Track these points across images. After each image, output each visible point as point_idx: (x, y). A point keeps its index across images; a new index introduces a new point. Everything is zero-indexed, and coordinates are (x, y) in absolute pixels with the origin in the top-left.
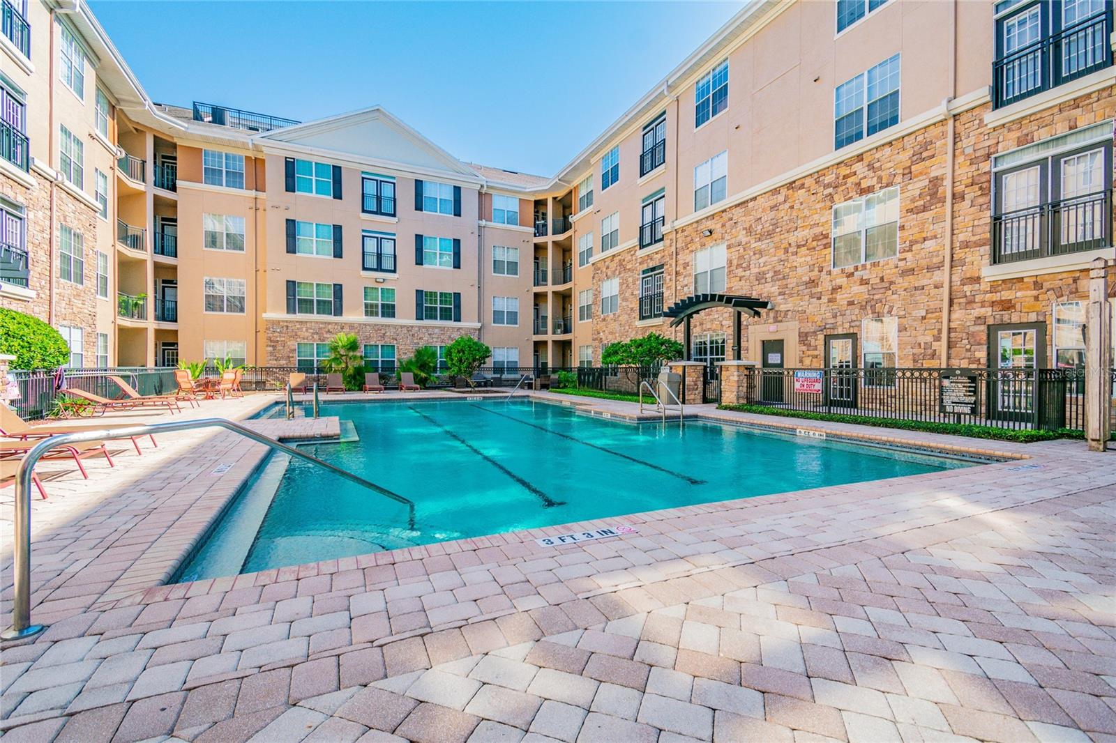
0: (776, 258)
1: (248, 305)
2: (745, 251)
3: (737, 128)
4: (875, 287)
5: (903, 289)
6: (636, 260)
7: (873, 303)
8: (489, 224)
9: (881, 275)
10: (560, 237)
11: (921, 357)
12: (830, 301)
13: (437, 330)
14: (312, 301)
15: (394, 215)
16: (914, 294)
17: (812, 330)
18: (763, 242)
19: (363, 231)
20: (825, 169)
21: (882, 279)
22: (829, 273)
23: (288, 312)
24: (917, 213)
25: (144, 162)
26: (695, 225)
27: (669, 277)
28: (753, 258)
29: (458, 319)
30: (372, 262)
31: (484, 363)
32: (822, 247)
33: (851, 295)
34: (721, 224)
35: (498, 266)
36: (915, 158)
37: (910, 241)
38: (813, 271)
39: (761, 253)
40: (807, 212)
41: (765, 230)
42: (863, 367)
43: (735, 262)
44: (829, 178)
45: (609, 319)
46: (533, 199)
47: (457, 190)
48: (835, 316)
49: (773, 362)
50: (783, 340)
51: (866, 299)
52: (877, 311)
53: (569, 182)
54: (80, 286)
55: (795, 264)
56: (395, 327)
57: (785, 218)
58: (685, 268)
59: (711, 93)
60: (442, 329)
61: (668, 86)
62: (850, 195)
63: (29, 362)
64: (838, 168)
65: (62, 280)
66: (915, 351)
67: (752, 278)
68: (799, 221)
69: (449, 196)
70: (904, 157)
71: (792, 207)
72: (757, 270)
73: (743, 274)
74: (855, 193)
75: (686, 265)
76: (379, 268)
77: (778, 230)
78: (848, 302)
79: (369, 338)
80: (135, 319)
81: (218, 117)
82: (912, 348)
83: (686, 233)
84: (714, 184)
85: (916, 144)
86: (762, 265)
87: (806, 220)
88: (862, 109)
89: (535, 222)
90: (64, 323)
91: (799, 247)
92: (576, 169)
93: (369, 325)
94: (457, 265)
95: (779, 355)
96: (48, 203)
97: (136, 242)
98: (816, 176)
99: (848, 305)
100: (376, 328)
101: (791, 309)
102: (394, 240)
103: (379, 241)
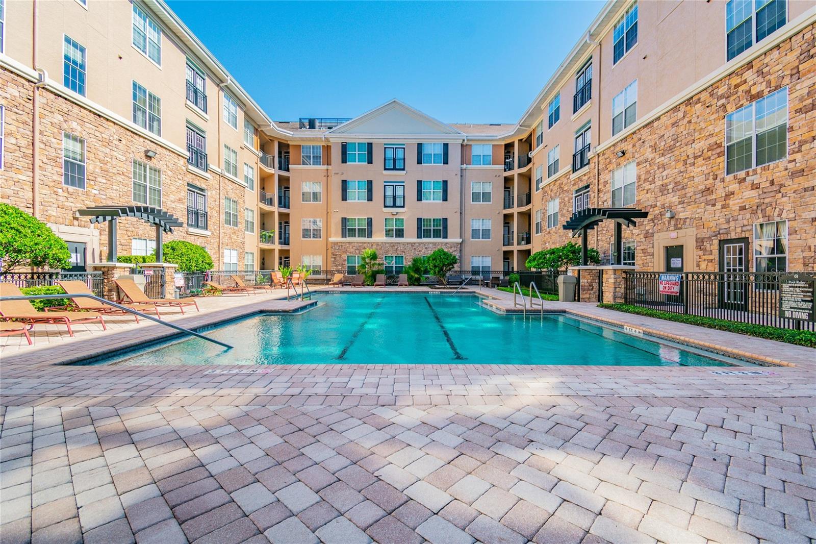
0: (677, 170)
1: (323, 233)
2: (651, 166)
3: (644, 58)
4: (765, 191)
5: (793, 191)
6: (571, 182)
7: (764, 207)
8: (469, 167)
9: (771, 179)
10: (524, 170)
11: (811, 260)
12: (723, 207)
13: (431, 245)
14: (355, 229)
15: (404, 169)
16: (804, 195)
17: (707, 236)
18: (666, 157)
19: (385, 182)
20: (718, 81)
21: (772, 183)
22: (723, 180)
23: (342, 237)
24: (806, 113)
25: (274, 157)
26: (612, 148)
27: (593, 194)
28: (657, 172)
29: (445, 237)
30: (390, 202)
31: (453, 268)
32: (716, 156)
33: (742, 200)
34: (632, 144)
35: (476, 197)
36: (803, 56)
37: (800, 142)
38: (708, 179)
39: (664, 167)
40: (703, 125)
41: (668, 145)
42: (754, 271)
43: (643, 177)
44: (722, 90)
45: (552, 232)
46: (503, 143)
47: (446, 146)
48: (728, 222)
49: (675, 266)
50: (682, 246)
51: (757, 203)
52: (767, 215)
53: (529, 126)
54: (235, 228)
55: (692, 174)
56: (403, 244)
57: (684, 133)
58: (605, 186)
59: (625, 32)
60: (434, 244)
61: (590, 35)
62: (741, 104)
63: (190, 268)
64: (729, 80)
65: (226, 225)
66: (805, 254)
67: (656, 190)
68: (696, 134)
69: (440, 150)
70: (792, 57)
71: (690, 122)
72: (661, 183)
73: (649, 187)
74: (745, 100)
75: (606, 183)
76: (394, 206)
77: (678, 144)
78: (740, 207)
79: (387, 252)
80: (269, 244)
81: (312, 125)
82: (802, 251)
83: (606, 156)
84: (627, 111)
85: (803, 42)
86: (665, 178)
87: (702, 132)
88: (751, 18)
89: (505, 161)
90: (227, 247)
91: (695, 158)
92: (532, 115)
93: (388, 243)
94: (445, 199)
95: (680, 259)
96: (218, 186)
97: (270, 202)
98: (710, 90)
99: (740, 210)
100: (392, 245)
101: (689, 217)
102: (404, 186)
103: (394, 187)
